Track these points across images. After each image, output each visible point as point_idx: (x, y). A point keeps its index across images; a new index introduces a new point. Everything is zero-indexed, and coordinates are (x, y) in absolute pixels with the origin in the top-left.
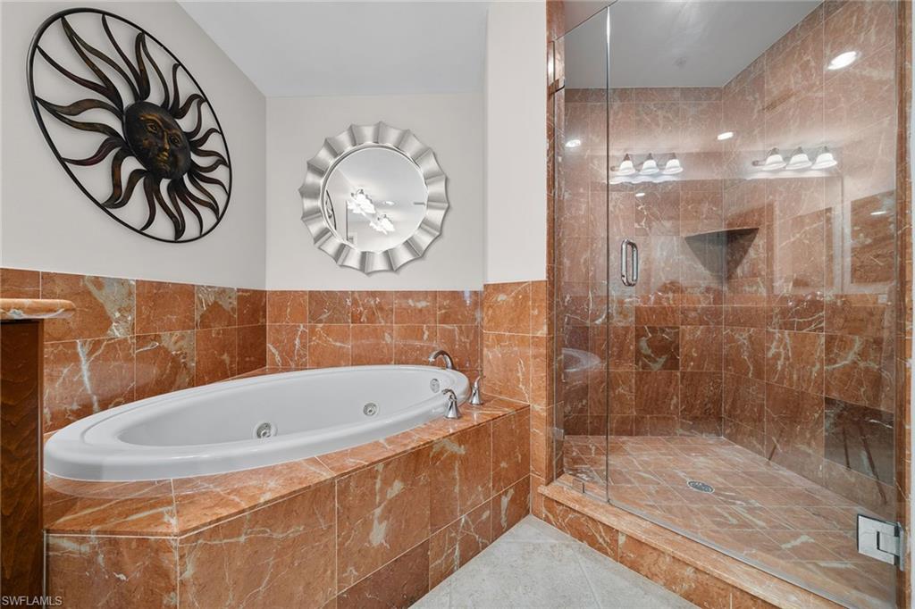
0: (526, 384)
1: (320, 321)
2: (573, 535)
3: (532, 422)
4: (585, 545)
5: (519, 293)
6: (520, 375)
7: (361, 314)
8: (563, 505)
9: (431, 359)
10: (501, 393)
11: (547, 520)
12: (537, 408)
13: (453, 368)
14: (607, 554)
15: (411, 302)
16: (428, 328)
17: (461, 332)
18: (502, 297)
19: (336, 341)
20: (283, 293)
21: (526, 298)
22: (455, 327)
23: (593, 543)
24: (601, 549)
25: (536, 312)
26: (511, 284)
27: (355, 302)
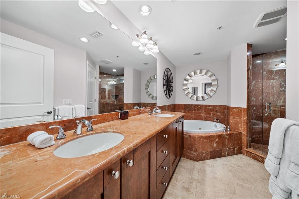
0: (241, 128)
1: (187, 110)
2: (253, 158)
3: (242, 136)
4: (256, 160)
5: (239, 109)
6: (240, 126)
7: (196, 109)
8: (250, 152)
9: (215, 120)
10: (234, 129)
11: (246, 155)
12: (244, 133)
13: (220, 123)
14: (261, 162)
15: (208, 107)
16: (212, 113)
17: (221, 115)
18: (235, 110)
19: (190, 114)
20: (179, 104)
21: (241, 111)
22: (220, 113)
23: (258, 160)
24: (260, 161)
25: (244, 114)
26: (237, 108)
27: (194, 107)
